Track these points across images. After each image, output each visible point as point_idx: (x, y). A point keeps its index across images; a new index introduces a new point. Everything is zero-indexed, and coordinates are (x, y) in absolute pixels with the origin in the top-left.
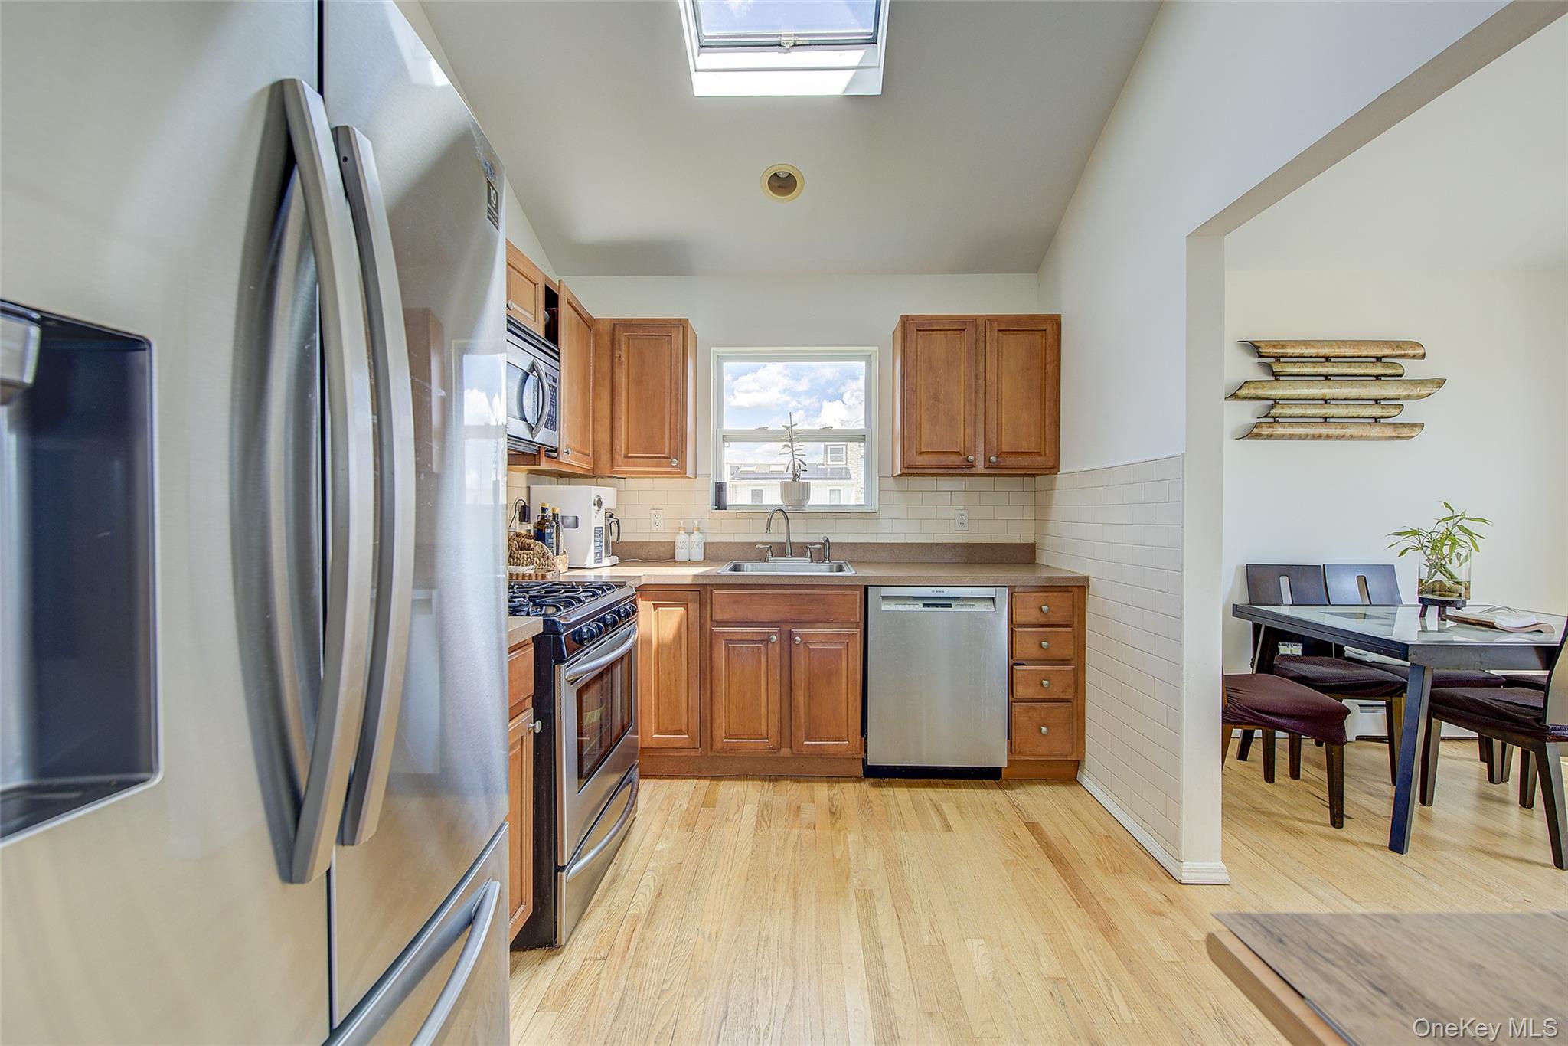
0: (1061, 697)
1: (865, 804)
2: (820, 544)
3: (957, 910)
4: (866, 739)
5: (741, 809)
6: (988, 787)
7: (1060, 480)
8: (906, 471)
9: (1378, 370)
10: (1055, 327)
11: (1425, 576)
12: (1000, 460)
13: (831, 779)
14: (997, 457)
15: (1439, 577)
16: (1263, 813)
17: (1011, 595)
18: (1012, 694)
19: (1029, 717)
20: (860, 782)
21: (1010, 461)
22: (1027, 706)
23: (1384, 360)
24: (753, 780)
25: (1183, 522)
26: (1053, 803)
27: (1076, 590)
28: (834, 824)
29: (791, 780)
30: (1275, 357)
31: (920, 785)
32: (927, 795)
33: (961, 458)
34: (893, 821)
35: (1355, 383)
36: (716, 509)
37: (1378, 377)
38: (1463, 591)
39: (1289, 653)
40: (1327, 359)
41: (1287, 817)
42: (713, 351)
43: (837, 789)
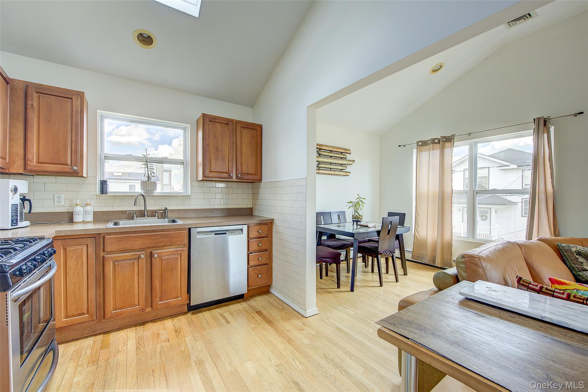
0: (265, 263)
1: (191, 323)
2: (162, 210)
3: (238, 353)
4: (190, 295)
5: (126, 344)
6: (240, 302)
7: (262, 184)
8: (204, 179)
9: (342, 156)
10: (260, 129)
11: (353, 214)
12: (242, 176)
13: (172, 316)
14: (241, 175)
15: (356, 214)
16: (321, 289)
17: (248, 227)
18: (249, 265)
19: (255, 272)
20: (186, 314)
21: (245, 177)
22: (254, 268)
23: (343, 153)
24: (130, 327)
25: (306, 200)
26: (264, 302)
27: (269, 224)
28: (178, 336)
29: (151, 322)
30: (319, 149)
31: (213, 308)
32: (217, 312)
33: (227, 174)
34: (205, 327)
35: (337, 159)
36: (100, 194)
37: (341, 158)
38: (361, 218)
39: (324, 239)
40: (331, 151)
41: (328, 289)
42: (98, 112)
43: (176, 320)
